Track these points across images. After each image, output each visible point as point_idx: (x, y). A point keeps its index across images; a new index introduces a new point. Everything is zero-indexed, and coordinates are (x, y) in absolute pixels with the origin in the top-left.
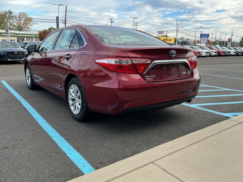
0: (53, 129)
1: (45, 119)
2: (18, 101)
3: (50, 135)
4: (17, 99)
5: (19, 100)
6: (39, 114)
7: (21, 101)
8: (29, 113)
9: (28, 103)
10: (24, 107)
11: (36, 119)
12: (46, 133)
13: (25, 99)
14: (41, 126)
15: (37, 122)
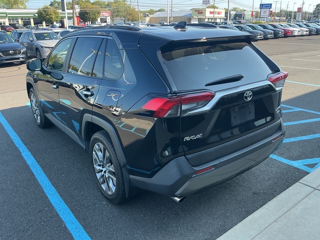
0: (66, 206)
1: (54, 186)
2: (17, 149)
3: (63, 219)
4: (14, 144)
5: (17, 146)
6: (46, 176)
7: (21, 150)
8: (33, 174)
9: (29, 153)
10: (25, 162)
11: (42, 186)
12: (57, 215)
13: (25, 145)
14: (49, 200)
15: (45, 193)
